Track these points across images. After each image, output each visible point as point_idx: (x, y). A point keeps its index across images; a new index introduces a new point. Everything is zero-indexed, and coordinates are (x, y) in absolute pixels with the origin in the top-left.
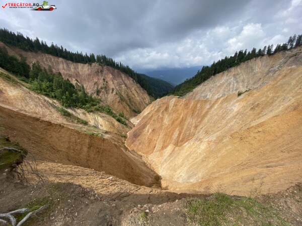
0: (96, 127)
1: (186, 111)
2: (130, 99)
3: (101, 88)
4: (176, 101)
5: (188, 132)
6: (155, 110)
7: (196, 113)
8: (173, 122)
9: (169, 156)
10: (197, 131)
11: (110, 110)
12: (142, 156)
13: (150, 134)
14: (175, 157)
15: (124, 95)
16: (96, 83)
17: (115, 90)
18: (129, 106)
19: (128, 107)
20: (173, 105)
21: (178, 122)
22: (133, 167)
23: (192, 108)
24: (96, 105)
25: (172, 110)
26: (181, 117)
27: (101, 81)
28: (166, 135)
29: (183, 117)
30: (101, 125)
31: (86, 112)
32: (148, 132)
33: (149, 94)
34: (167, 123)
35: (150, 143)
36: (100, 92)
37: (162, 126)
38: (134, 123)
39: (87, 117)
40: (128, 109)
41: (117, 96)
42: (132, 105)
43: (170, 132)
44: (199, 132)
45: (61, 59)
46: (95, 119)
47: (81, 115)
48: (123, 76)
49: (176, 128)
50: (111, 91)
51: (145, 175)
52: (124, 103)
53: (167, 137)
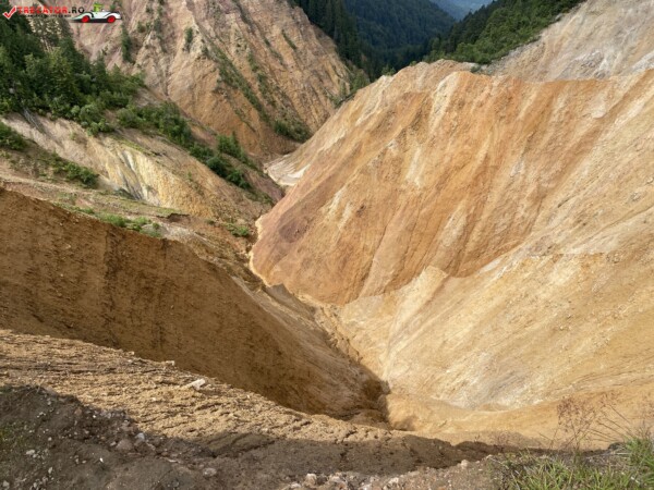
0: (131, 195)
1: (501, 131)
2: (262, 79)
3: (141, 30)
4: (460, 86)
5: (506, 220)
6: (371, 124)
7: (547, 138)
8: (445, 178)
9: (420, 311)
10: (544, 213)
11: (183, 125)
12: (313, 310)
13: (348, 226)
14: (446, 317)
15: (240, 63)
17: (198, 40)
18: (259, 107)
19: (254, 113)
20: (446, 104)
21: (465, 176)
22: (283, 348)
23: (528, 115)
24: (123, 105)
25: (441, 124)
26: (481, 155)
28: (411, 229)
29: (487, 157)
30: (149, 189)
31: (86, 134)
32: (339, 218)
33: (347, 55)
35: (345, 262)
36: (138, 47)
37: (395, 193)
38: (282, 183)
39: (91, 154)
40: (256, 122)
41: (209, 65)
42: (273, 103)
43: (428, 217)
44: (549, 219)
46: (124, 162)
47: (68, 145)
49: (456, 200)
50: (181, 42)
51: (327, 377)
52: (240, 98)
53: (415, 237)
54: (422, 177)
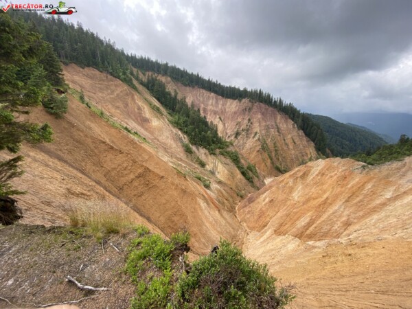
0: (212, 173)
1: (337, 190)
2: (276, 150)
3: (243, 130)
8: (308, 200)
10: (347, 232)
11: (238, 158)
13: (265, 205)
15: (270, 144)
16: (239, 124)
17: (258, 135)
18: (271, 159)
21: (316, 203)
23: (352, 187)
24: (223, 148)
25: (312, 180)
26: (325, 196)
27: (246, 121)
28: (288, 215)
29: (327, 198)
30: (218, 173)
31: (208, 154)
32: (264, 200)
34: (296, 198)
35: (260, 217)
36: (240, 134)
37: (287, 199)
39: (208, 159)
40: (268, 164)
41: (259, 143)
42: (278, 159)
43: (296, 213)
45: (212, 94)
46: (215, 164)
48: (279, 117)
49: (309, 211)
50: (253, 135)
52: (266, 154)
53: (288, 219)
54: (299, 197)
